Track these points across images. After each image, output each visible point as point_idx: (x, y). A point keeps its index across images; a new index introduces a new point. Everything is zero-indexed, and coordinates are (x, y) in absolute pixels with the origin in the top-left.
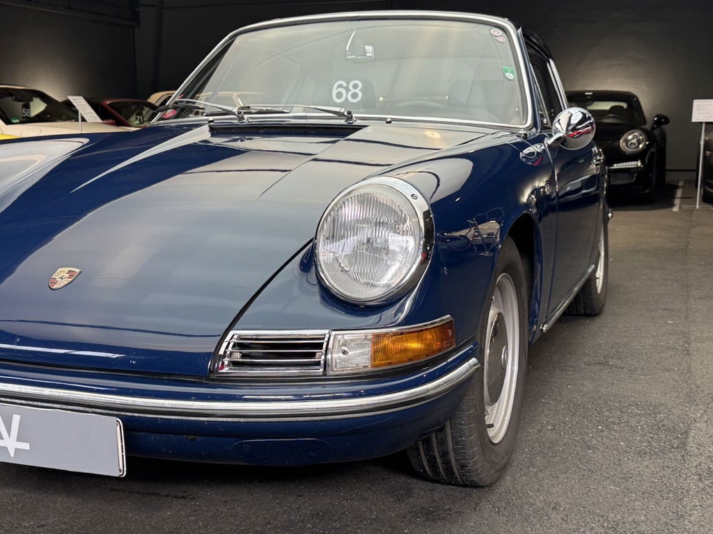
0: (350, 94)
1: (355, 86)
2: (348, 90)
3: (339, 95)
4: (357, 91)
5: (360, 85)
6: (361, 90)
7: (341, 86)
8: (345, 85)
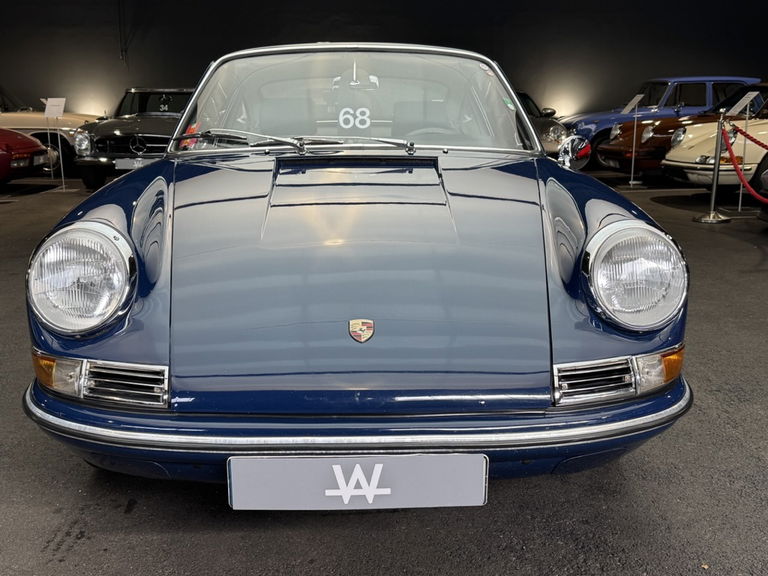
0: (357, 121)
1: (363, 113)
2: (355, 117)
3: (347, 121)
4: (365, 117)
5: (368, 113)
6: (369, 117)
7: (347, 113)
8: (352, 112)
